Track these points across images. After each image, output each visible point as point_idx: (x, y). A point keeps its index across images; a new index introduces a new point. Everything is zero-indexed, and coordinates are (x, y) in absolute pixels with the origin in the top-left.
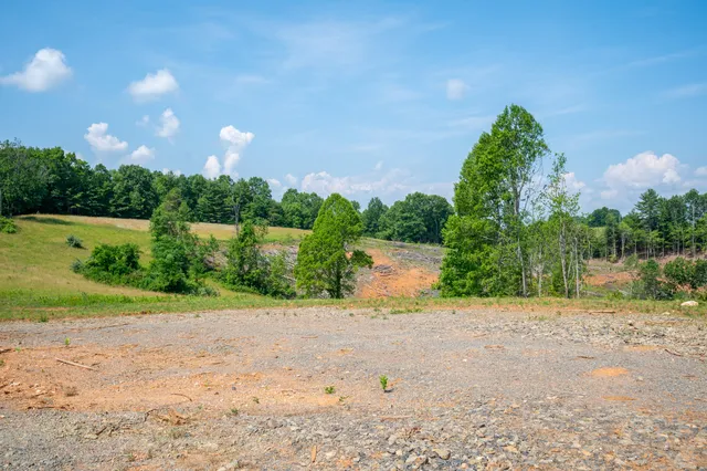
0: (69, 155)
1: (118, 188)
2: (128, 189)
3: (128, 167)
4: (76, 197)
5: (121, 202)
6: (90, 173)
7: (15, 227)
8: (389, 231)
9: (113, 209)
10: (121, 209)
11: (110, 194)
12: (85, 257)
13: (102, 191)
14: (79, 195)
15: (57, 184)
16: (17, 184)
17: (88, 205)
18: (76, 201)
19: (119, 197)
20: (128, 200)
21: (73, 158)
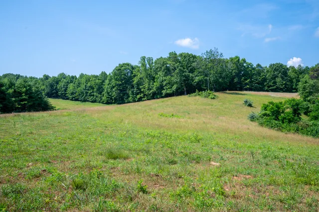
0: (242, 60)
1: (269, 76)
2: (275, 77)
3: (274, 65)
4: (247, 82)
5: (271, 84)
6: (254, 69)
7: (215, 96)
9: (266, 88)
10: (271, 88)
11: (265, 80)
12: (258, 111)
13: (260, 78)
14: (248, 81)
15: (238, 75)
16: (216, 73)
17: (253, 86)
18: (246, 84)
19: (270, 81)
20: (275, 83)
21: (244, 61)
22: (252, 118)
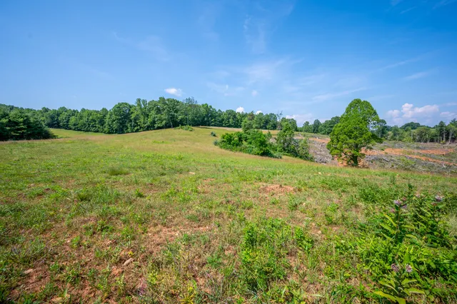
0: (210, 106)
1: (225, 118)
2: (229, 118)
3: (228, 111)
5: (226, 122)
6: (217, 112)
7: (192, 129)
8: (323, 132)
9: (224, 125)
11: (223, 120)
12: (219, 139)
13: (220, 119)
15: (207, 116)
16: (193, 114)
17: (216, 124)
18: (212, 122)
20: (229, 122)
22: (216, 144)
